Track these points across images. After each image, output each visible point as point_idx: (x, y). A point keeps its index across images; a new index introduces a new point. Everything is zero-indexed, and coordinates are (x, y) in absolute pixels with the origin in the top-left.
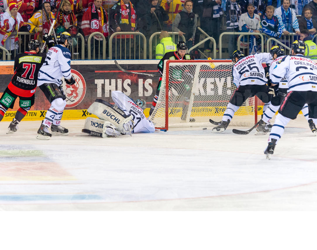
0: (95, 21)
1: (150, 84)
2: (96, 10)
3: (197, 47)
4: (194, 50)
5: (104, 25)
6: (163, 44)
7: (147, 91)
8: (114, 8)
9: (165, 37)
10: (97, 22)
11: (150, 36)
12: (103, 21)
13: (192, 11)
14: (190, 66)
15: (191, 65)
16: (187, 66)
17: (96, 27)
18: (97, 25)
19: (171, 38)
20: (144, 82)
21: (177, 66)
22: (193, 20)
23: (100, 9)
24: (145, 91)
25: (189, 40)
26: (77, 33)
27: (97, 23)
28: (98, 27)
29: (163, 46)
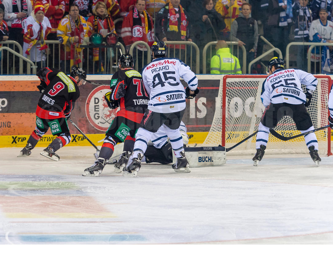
0: (138, 28)
1: (203, 104)
2: (139, 15)
3: (260, 60)
4: (256, 63)
5: (148, 32)
6: (219, 56)
7: (200, 111)
8: (162, 13)
9: (221, 48)
10: (141, 28)
11: (204, 46)
12: (147, 28)
13: (250, 16)
14: (252, 83)
15: (253, 81)
16: (247, 82)
17: (138, 35)
18: (140, 32)
19: (228, 49)
20: (196, 101)
21: (236, 82)
22: (253, 27)
23: (143, 14)
24: (198, 112)
25: (250, 52)
26: (117, 43)
27: (140, 31)
28: (141, 35)
29: (219, 58)
